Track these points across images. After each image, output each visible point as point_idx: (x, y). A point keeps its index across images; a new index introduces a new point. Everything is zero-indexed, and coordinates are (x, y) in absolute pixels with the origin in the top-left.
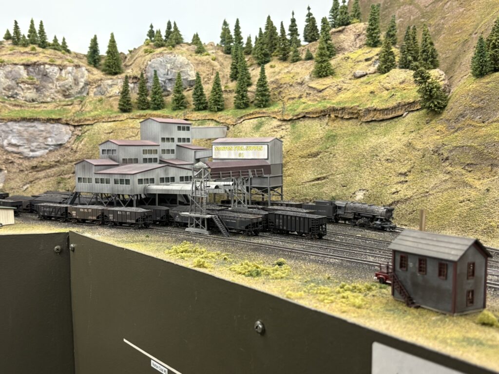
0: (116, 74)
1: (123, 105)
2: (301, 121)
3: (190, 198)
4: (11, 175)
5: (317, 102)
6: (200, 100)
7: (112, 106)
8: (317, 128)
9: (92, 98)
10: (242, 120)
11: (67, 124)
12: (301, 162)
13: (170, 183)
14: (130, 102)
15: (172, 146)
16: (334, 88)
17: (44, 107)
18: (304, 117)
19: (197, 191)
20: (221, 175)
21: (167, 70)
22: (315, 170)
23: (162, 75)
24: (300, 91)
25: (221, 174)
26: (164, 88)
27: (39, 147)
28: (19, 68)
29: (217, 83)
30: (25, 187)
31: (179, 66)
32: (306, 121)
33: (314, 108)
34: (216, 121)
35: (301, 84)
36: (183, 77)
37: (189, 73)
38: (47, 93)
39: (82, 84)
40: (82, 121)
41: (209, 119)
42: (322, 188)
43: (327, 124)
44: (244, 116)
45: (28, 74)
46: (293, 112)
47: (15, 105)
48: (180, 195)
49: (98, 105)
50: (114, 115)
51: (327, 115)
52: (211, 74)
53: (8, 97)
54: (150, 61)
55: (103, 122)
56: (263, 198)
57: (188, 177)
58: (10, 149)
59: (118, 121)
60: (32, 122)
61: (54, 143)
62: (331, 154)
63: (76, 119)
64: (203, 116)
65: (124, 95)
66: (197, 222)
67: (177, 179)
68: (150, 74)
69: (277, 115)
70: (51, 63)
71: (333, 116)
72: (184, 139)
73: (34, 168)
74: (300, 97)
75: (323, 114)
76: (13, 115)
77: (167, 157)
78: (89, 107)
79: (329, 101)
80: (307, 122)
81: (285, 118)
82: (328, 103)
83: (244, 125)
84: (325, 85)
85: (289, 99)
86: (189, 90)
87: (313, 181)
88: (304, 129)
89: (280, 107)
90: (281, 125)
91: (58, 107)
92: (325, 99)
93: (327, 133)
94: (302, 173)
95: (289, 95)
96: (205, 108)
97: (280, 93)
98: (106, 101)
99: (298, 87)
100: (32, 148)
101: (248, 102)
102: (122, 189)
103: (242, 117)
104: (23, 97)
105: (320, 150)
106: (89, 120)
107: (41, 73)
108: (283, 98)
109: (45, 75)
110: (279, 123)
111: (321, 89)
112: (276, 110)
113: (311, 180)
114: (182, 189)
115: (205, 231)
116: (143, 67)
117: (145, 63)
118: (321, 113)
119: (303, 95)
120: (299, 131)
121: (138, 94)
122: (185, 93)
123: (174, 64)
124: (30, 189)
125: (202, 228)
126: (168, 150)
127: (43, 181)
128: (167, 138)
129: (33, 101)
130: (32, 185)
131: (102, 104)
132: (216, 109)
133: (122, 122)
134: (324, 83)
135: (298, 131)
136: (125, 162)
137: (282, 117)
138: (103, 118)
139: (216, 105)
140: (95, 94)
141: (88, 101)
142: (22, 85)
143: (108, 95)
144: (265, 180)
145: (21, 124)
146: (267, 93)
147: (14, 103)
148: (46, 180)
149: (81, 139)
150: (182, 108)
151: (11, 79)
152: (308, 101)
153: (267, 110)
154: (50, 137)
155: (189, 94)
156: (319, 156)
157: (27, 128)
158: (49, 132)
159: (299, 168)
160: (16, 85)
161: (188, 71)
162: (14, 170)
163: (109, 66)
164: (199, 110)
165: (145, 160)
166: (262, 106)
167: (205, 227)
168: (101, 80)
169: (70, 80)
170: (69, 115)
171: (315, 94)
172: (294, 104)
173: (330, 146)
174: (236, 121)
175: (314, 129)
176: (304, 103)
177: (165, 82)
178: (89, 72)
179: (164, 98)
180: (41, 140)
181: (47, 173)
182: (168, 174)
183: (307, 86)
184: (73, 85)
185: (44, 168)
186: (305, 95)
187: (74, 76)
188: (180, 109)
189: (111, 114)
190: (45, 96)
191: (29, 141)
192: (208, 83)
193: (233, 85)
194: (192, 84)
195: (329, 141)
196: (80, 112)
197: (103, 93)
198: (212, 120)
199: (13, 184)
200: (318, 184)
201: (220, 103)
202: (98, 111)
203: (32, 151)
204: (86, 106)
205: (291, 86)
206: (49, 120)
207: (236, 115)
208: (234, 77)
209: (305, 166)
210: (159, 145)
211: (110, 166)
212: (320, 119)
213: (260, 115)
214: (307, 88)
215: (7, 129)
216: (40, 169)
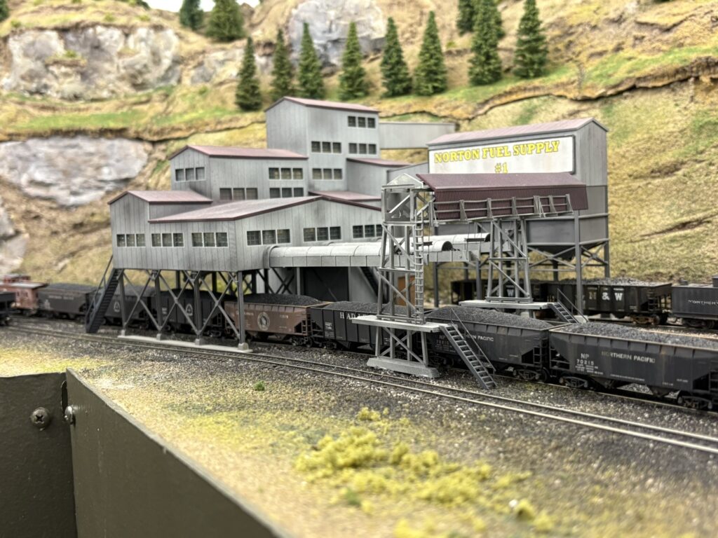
0: (231, 39)
1: (243, 97)
2: (625, 98)
3: (379, 276)
4: (36, 241)
5: (661, 54)
6: (396, 74)
7: (224, 102)
8: (669, 108)
9: (188, 89)
10: (487, 107)
11: (139, 139)
12: (633, 188)
13: (330, 241)
14: (256, 92)
15: (337, 160)
16: (702, 17)
17: (97, 109)
18: (633, 89)
19: (396, 257)
20: (463, 209)
21: (328, 23)
22: (673, 204)
23: (319, 34)
24: (616, 36)
25: (463, 205)
26: (323, 59)
27: (86, 185)
28: (49, 37)
29: (432, 35)
30: (61, 265)
31: (353, 12)
32: (637, 97)
33: (656, 66)
34: (430, 114)
35: (619, 21)
36: (362, 32)
37: (374, 24)
38: (101, 82)
39: (166, 63)
40: (167, 131)
41: (415, 113)
42: (699, 246)
43: (692, 99)
44: (492, 98)
45: (66, 47)
46: (605, 81)
47: (43, 108)
48: (354, 269)
49: (199, 101)
50: (228, 117)
51: (692, 80)
52: (416, 23)
53: (31, 93)
54: (296, 7)
55: (207, 132)
56: (556, 274)
57: (372, 226)
58: (33, 191)
59: (234, 128)
60: (73, 137)
61: (114, 176)
62: (711, 164)
63: (156, 128)
64: (404, 107)
65: (247, 77)
66: (399, 342)
67: (347, 231)
68: (296, 34)
69: (566, 90)
70: (107, 23)
71: (705, 79)
72: (363, 146)
73: (78, 226)
74: (618, 49)
75: (680, 78)
76: (37, 126)
77: (325, 185)
78: (180, 105)
79: (693, 47)
80: (641, 100)
81: (588, 94)
82: (690, 51)
83: (492, 118)
84: (679, 14)
85: (592, 55)
86: (372, 60)
87: (670, 230)
88: (635, 116)
89: (573, 73)
90: (578, 112)
91: (122, 107)
92: (681, 45)
93: (694, 118)
94: (638, 214)
95: (592, 47)
96: (407, 91)
97: (568, 46)
98: (212, 93)
99: (612, 30)
100: (74, 188)
101: (500, 68)
102: (209, 258)
103: (486, 102)
104: (57, 92)
105: (681, 158)
106: (179, 129)
107: (89, 43)
108: (578, 56)
109: (97, 47)
110: (575, 107)
111: (670, 24)
112: (564, 79)
113: (664, 228)
114: (357, 253)
115: (422, 370)
116: (282, 21)
117: (287, 14)
118: (674, 75)
119: (623, 43)
120: (623, 119)
121: (273, 73)
122: (366, 66)
123: (343, 9)
124: (70, 268)
125: (414, 360)
126: (328, 171)
127: (95, 251)
128: (324, 143)
129: (76, 97)
130: (74, 260)
131: (205, 98)
132: (431, 90)
133: (244, 130)
134: (675, 11)
135: (619, 120)
136: (227, 194)
137: (579, 92)
138: (207, 124)
139: (431, 80)
140: (193, 81)
141: (179, 94)
142: (53, 69)
143: (217, 80)
144: (568, 227)
145: (52, 142)
146: (541, 48)
147: (40, 103)
148: (100, 250)
149: (164, 168)
150: (360, 94)
151: (34, 58)
152: (640, 53)
153: (544, 82)
154: (107, 165)
155: (373, 68)
156: (680, 173)
157: (62, 150)
158: (105, 156)
159: (630, 203)
160: (44, 70)
161: (369, 20)
162: (41, 232)
163: (217, 25)
164: (393, 94)
165: (275, 192)
166: (532, 74)
167: (422, 358)
168: (203, 52)
169: (143, 54)
170: (143, 121)
171: (655, 37)
172: (606, 63)
173: (707, 147)
174: (476, 110)
175: (661, 113)
176: (630, 59)
177: (325, 47)
178: (180, 37)
179: (325, 80)
180: (90, 171)
181: (102, 236)
182: (323, 219)
183: (633, 24)
184: (150, 65)
185: (96, 226)
186: (630, 41)
187: (152, 47)
188: (356, 97)
189: (222, 116)
190: (97, 87)
191: (67, 174)
192: (412, 43)
193: (465, 41)
194: (378, 46)
195: (703, 136)
196: (164, 115)
197: (208, 78)
198: (423, 112)
199: (39, 260)
200: (685, 237)
201: (440, 77)
202: (197, 112)
203: (74, 193)
204: (175, 103)
205: (595, 27)
206: (103, 133)
207: (473, 98)
208: (465, 25)
209: (644, 197)
210: (306, 159)
211: (188, 206)
212: (673, 90)
213: (528, 94)
214: (633, 27)
215: (27, 154)
216: (88, 228)
